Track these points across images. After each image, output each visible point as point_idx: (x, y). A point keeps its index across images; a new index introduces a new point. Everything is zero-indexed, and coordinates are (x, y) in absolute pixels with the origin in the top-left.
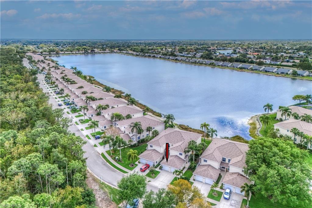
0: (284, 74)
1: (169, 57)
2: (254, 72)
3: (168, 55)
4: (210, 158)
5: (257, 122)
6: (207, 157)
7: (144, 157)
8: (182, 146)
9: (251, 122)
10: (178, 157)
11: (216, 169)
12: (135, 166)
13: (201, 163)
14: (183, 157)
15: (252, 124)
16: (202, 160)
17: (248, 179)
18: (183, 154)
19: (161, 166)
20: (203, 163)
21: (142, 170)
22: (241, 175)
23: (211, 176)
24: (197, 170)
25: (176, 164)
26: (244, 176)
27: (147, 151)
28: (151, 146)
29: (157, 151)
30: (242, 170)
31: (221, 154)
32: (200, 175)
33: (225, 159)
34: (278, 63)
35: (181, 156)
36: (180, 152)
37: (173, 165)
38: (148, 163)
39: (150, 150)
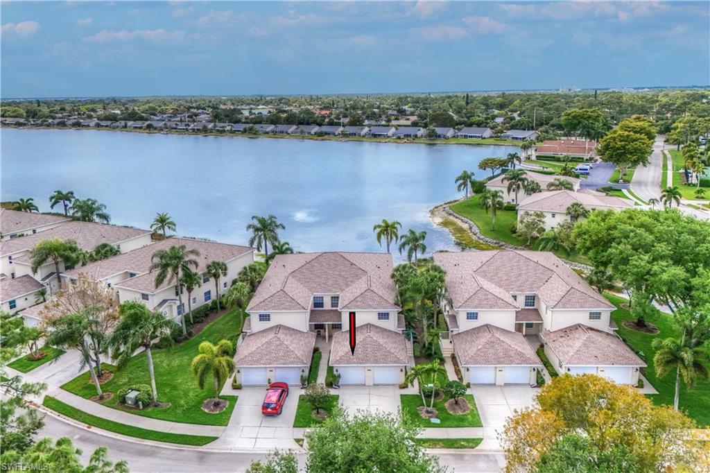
0: (411, 138)
1: (126, 123)
2: (351, 139)
4: (484, 303)
5: (451, 218)
6: (476, 302)
7: (255, 360)
8: (375, 290)
9: (438, 220)
10: (376, 327)
11: (511, 332)
12: (228, 403)
13: (458, 327)
14: (392, 324)
15: (445, 224)
16: (462, 317)
17: (608, 334)
18: (394, 312)
19: (335, 373)
20: (464, 324)
21: (271, 411)
22: (592, 329)
23: (521, 355)
24: (467, 351)
25: (389, 352)
26: (598, 331)
27: (252, 337)
28: (265, 317)
29: (289, 329)
30: (588, 315)
31: (500, 286)
32: (487, 362)
33: (515, 297)
34: (384, 123)
35: (383, 324)
36: (382, 310)
37: (382, 358)
38: (277, 377)
39: (263, 331)
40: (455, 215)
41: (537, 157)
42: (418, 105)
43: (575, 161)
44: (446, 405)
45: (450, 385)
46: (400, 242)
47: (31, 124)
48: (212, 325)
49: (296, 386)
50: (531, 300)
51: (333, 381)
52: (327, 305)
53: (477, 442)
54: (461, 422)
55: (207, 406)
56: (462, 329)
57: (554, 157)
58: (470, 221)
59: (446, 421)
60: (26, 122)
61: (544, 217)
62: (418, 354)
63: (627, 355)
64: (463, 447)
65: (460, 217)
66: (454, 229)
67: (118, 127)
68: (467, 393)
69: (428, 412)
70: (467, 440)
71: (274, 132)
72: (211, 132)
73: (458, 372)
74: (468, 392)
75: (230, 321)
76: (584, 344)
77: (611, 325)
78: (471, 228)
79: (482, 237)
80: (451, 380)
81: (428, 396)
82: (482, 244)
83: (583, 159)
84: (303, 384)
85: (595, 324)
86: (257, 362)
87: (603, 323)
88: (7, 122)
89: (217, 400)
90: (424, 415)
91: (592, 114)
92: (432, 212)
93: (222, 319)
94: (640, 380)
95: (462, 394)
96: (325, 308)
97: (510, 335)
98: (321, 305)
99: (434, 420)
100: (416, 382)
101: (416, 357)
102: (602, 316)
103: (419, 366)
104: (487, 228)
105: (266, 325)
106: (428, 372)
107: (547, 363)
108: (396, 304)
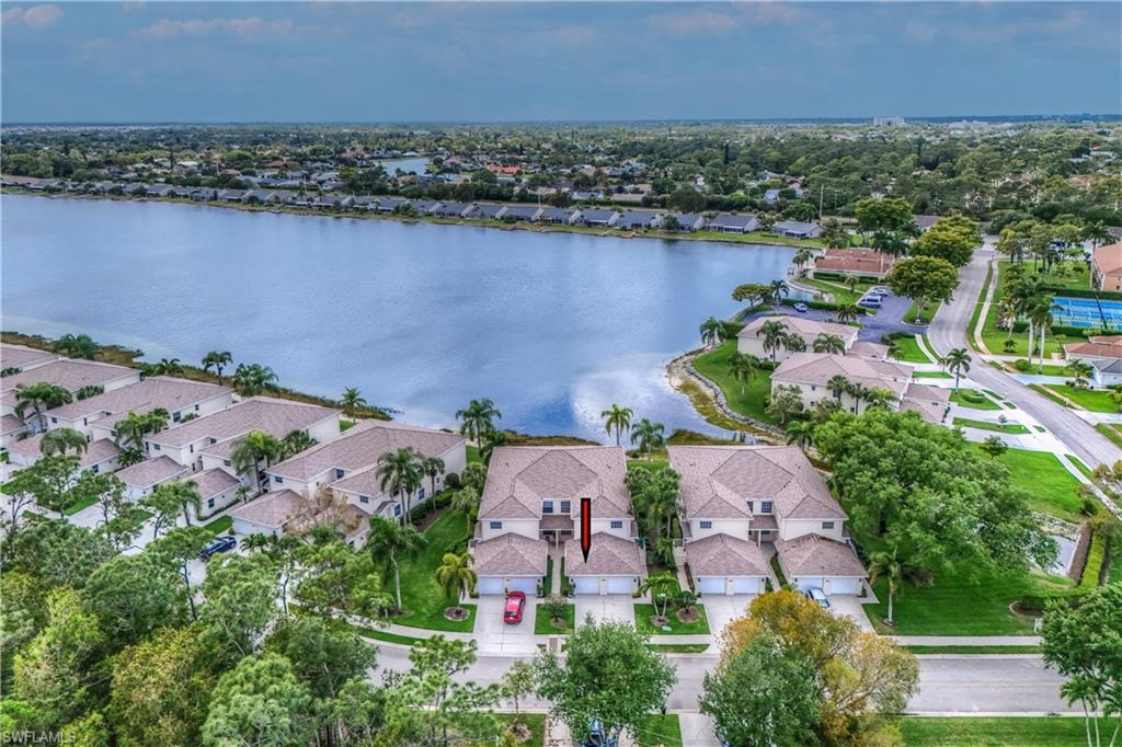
0: (641, 230)
1: (215, 193)
2: (555, 229)
3: (205, 185)
4: (718, 511)
5: (693, 379)
6: (711, 511)
7: (492, 569)
8: (608, 497)
9: (677, 382)
10: (610, 536)
11: (744, 541)
12: (469, 612)
13: (691, 536)
14: (624, 532)
15: (686, 388)
16: (695, 526)
17: (840, 544)
18: (627, 521)
19: (570, 583)
20: (698, 533)
21: (512, 619)
22: (824, 538)
23: (751, 565)
24: (699, 561)
25: (622, 562)
26: (830, 540)
27: (484, 545)
28: (496, 525)
29: (521, 537)
30: (821, 525)
31: (737, 492)
32: (718, 573)
33: (750, 504)
34: (601, 196)
35: (616, 532)
36: (614, 519)
37: (615, 568)
38: (513, 586)
39: (495, 539)
40: (698, 374)
41: (815, 274)
42: (651, 156)
43: (864, 282)
44: (678, 614)
45: (681, 595)
46: (631, 432)
47: (70, 191)
48: (432, 528)
49: (532, 595)
50: (767, 506)
51: (568, 590)
52: (557, 510)
53: (704, 647)
54: (691, 630)
55: (449, 613)
56: (695, 538)
57: (838, 276)
58: (715, 386)
59: (677, 629)
60: (61, 187)
61: (800, 392)
62: (651, 562)
63: (853, 565)
64: (691, 651)
65: (704, 378)
66: (696, 397)
67: (203, 198)
68: (697, 602)
69: (660, 620)
70: (695, 646)
71: (441, 215)
72: (346, 211)
73: (690, 581)
74: (699, 601)
75: (450, 523)
76: (813, 555)
77: (844, 535)
78: (716, 396)
79: (729, 410)
80: (683, 590)
81: (660, 605)
82: (728, 420)
83: (876, 279)
84: (539, 593)
85: (828, 533)
86: (494, 572)
87: (836, 533)
88: (32, 186)
89: (459, 608)
90: (656, 624)
91: (897, 207)
92: (669, 369)
93: (440, 521)
94: (864, 591)
95: (693, 604)
96: (554, 514)
97: (743, 544)
98: (551, 510)
99: (665, 628)
100: (649, 592)
101: (649, 566)
102: (835, 526)
103: (652, 578)
104: (735, 397)
105: (497, 533)
106: (661, 582)
107: (779, 573)
108: (629, 512)
